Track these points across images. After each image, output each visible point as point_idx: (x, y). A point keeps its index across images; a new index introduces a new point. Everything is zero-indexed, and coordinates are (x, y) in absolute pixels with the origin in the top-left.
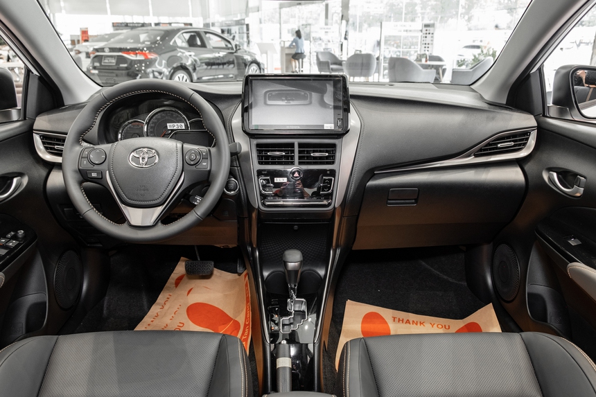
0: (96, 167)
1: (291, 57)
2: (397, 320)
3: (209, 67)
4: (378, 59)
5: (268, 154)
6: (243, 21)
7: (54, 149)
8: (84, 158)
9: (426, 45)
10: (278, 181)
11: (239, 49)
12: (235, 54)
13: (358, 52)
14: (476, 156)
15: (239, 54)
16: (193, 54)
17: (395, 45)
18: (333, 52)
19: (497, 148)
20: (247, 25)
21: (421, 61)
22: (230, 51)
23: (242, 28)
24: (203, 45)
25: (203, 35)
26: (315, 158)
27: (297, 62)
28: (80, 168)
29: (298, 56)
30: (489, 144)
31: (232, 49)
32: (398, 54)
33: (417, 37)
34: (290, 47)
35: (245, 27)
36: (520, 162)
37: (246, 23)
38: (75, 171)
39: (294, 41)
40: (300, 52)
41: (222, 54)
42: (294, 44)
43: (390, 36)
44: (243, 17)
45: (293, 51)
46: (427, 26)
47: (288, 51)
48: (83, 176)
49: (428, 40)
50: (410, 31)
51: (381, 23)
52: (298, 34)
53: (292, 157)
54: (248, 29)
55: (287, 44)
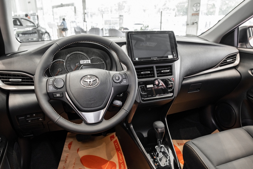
0: (59, 90)
1: (61, 30)
2: (180, 144)
3: (24, 35)
4: (102, 29)
5: (142, 73)
6: (35, 14)
7: (9, 81)
8: (50, 85)
9: (120, 24)
10: (149, 87)
11: (39, 26)
12: (37, 29)
13: (93, 27)
14: (220, 66)
15: (39, 28)
16: (16, 29)
17: (109, 24)
18: (81, 27)
19: (227, 62)
20: (38, 16)
21: (121, 30)
22: (34, 27)
23: (35, 17)
24: (21, 25)
25: (20, 20)
26: (163, 73)
27: (64, 32)
28: (48, 92)
29: (65, 29)
30: (224, 61)
31: (35, 26)
32: (110, 27)
33: (117, 20)
34: (61, 25)
35: (36, 17)
36: (235, 67)
37: (36, 14)
38: (45, 94)
39: (63, 23)
40: (65, 27)
41: (31, 29)
42: (62, 24)
43: (107, 20)
44: (35, 12)
45: (62, 27)
46: (120, 16)
47: (60, 27)
48: (50, 97)
49: (121, 22)
50: (113, 18)
51: (102, 15)
52: (64, 19)
53: (154, 74)
54: (38, 18)
55: (60, 24)
